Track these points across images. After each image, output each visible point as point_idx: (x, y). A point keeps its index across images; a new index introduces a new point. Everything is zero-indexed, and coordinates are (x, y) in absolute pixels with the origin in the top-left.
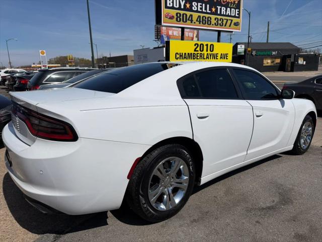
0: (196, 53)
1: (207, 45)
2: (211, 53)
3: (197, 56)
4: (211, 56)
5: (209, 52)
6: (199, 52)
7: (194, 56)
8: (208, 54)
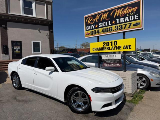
0: (104, 47)
1: (112, 42)
2: (115, 46)
3: (105, 49)
4: (115, 48)
5: (113, 46)
6: (106, 46)
7: (103, 49)
8: (112, 47)
